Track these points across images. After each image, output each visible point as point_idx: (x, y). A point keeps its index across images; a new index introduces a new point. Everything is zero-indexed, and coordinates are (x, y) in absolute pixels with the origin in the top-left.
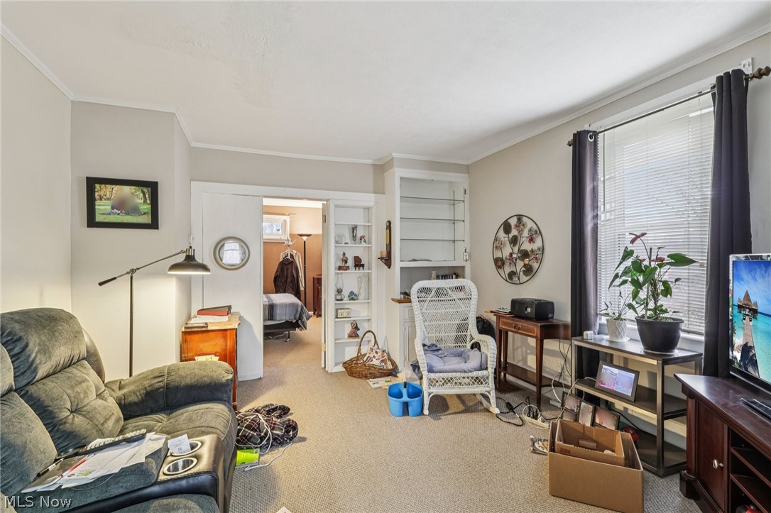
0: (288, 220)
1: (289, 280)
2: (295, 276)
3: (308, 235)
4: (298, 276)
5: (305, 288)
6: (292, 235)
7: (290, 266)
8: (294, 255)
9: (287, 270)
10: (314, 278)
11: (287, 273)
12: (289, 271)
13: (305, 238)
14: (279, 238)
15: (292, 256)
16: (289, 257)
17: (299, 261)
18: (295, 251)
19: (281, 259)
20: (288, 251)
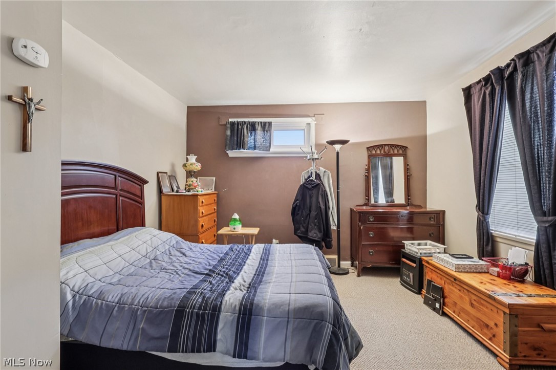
0: (313, 123)
1: (313, 213)
2: (323, 207)
3: (343, 142)
4: (327, 208)
5: (338, 227)
6: (318, 146)
7: (314, 192)
8: (321, 175)
9: (311, 197)
10: (351, 210)
11: (311, 202)
12: (314, 199)
13: (338, 147)
14: (299, 150)
15: (318, 176)
16: (313, 178)
17: (329, 184)
18: (322, 169)
19: (302, 181)
20: (313, 169)
